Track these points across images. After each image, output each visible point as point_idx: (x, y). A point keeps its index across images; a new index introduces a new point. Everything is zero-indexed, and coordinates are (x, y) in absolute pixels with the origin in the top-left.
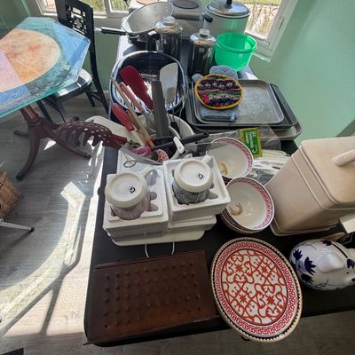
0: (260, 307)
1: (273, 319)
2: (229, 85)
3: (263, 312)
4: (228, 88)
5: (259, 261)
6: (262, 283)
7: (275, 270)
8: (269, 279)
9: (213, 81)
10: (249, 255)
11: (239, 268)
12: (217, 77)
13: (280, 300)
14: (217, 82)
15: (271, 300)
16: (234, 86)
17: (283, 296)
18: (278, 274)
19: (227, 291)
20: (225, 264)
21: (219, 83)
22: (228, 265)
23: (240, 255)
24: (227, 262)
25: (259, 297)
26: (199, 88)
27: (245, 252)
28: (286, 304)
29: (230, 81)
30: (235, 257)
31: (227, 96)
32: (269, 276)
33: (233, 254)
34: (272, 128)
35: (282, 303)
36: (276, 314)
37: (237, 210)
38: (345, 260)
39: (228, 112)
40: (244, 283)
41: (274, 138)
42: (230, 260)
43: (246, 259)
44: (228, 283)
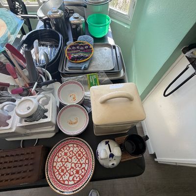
0: (70, 175)
1: (75, 182)
2: (86, 47)
3: (71, 178)
4: (85, 49)
5: (78, 150)
6: (76, 162)
7: (85, 155)
8: (81, 160)
9: (77, 45)
10: (74, 147)
11: (66, 154)
12: (80, 43)
13: (83, 172)
14: (79, 46)
15: (77, 172)
16: (89, 48)
17: (85, 170)
18: (86, 158)
19: (55, 167)
20: (58, 152)
21: (80, 46)
22: (60, 152)
23: (69, 147)
24: (60, 150)
25: (72, 170)
26: (68, 50)
27: (72, 145)
28: (85, 174)
29: (87, 45)
30: (65, 148)
31: (82, 55)
32: (81, 158)
33: (64, 146)
34: (106, 73)
35: (83, 174)
36: (78, 179)
37: (75, 121)
38: (109, 153)
39: (81, 64)
40: (66, 162)
41: (107, 79)
42: (62, 149)
43: (71, 149)
44: (57, 162)
